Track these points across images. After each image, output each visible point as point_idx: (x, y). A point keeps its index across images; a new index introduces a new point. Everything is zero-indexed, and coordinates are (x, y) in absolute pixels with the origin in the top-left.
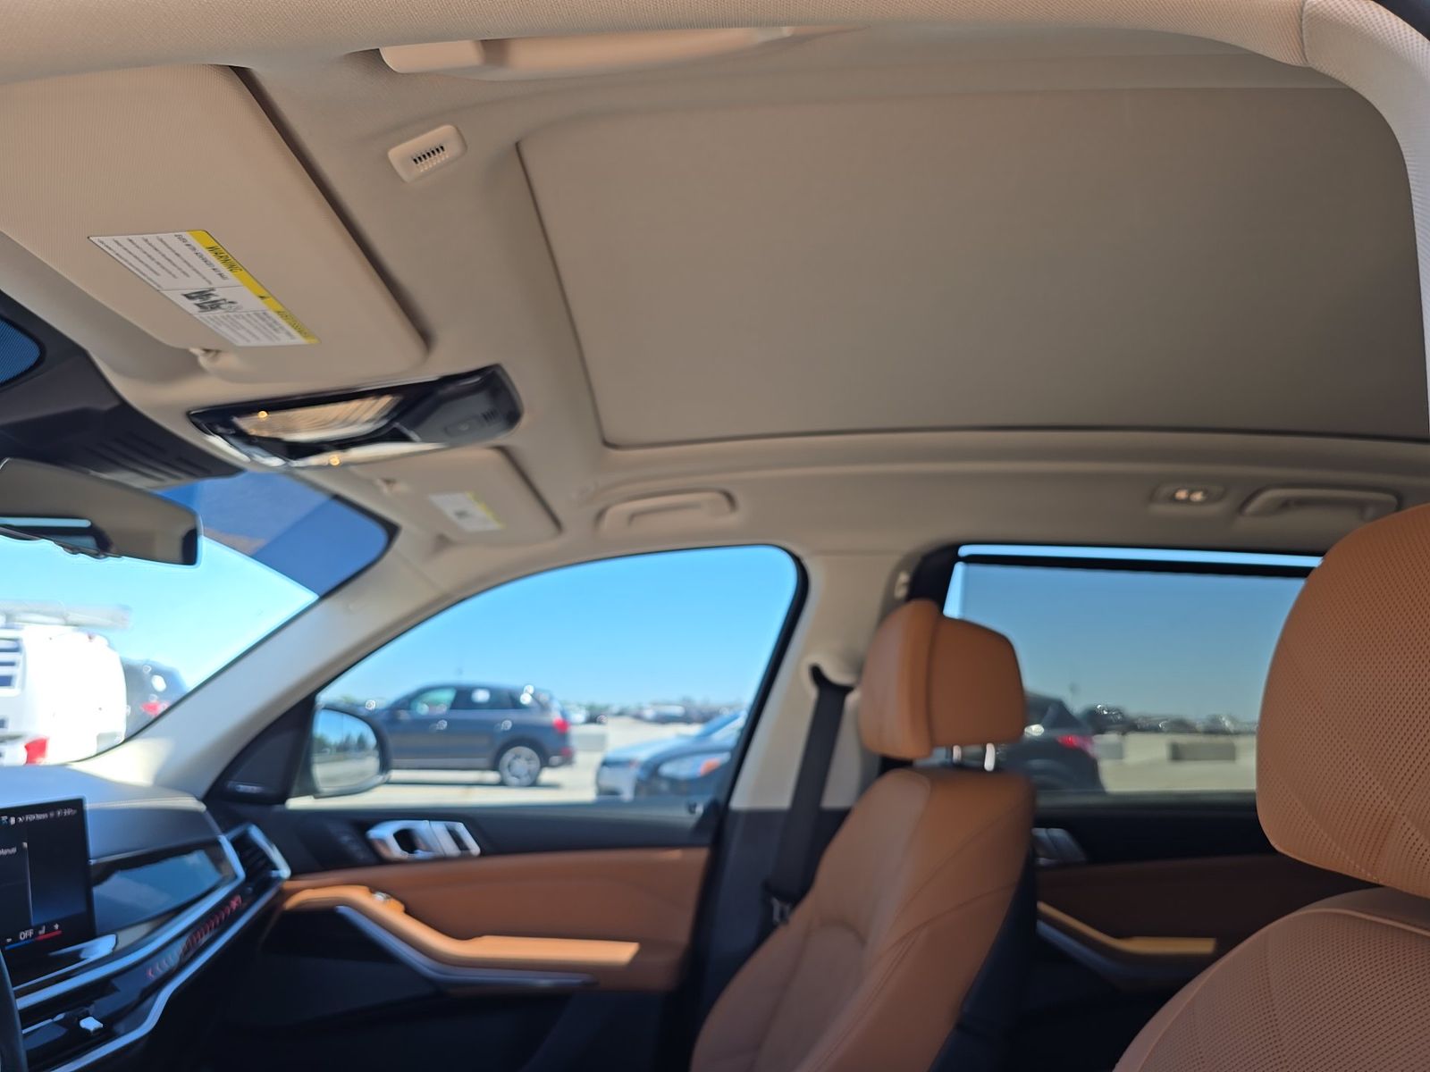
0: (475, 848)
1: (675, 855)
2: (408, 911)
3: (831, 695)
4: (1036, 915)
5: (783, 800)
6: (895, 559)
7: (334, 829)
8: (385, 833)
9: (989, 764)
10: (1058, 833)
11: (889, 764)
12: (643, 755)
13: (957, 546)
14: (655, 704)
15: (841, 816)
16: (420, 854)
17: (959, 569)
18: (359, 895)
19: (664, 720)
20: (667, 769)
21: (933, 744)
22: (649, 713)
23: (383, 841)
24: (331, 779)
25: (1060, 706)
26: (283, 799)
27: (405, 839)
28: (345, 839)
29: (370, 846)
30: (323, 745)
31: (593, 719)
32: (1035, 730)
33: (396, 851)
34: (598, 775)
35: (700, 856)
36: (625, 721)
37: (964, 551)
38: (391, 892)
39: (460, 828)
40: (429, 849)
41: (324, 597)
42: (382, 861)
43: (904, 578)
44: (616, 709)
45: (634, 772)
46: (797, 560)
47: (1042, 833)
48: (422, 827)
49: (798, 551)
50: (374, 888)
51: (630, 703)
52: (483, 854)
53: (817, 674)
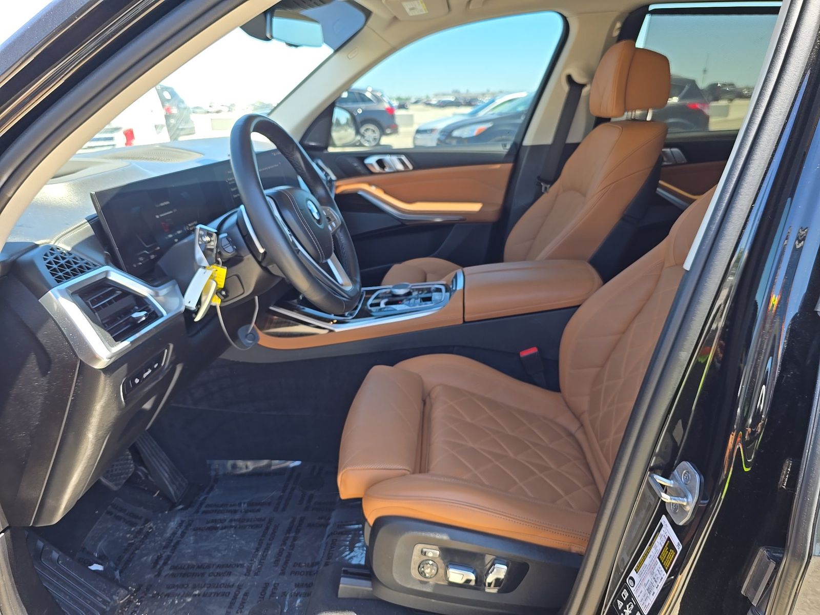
0: (411, 167)
1: (498, 166)
2: (386, 192)
3: (575, 88)
4: (658, 185)
5: (548, 140)
6: (616, 14)
7: (350, 160)
8: (371, 161)
9: (649, 118)
10: (675, 150)
11: (600, 121)
12: (441, 126)
13: (648, 6)
14: (436, 95)
15: (575, 146)
16: (387, 170)
17: (648, 17)
18: (365, 187)
19: (443, 105)
20: (456, 133)
21: (626, 110)
22: (434, 102)
23: (372, 165)
24: (340, 139)
25: (693, 83)
26: (326, 148)
27: (381, 163)
28: (356, 165)
29: (365, 166)
30: (338, 123)
31: (402, 106)
32: (674, 100)
33: (377, 169)
34: (415, 139)
35: (509, 166)
36: (420, 106)
37: (651, 8)
38: (378, 186)
39: (403, 158)
40: (390, 167)
41: (337, 51)
42: (371, 173)
43: (618, 25)
44: (413, 100)
45: (436, 136)
46: (565, 19)
47: (668, 150)
48: (387, 158)
49: (565, 14)
50: (370, 184)
51: (422, 95)
52: (414, 169)
53: (569, 79)
